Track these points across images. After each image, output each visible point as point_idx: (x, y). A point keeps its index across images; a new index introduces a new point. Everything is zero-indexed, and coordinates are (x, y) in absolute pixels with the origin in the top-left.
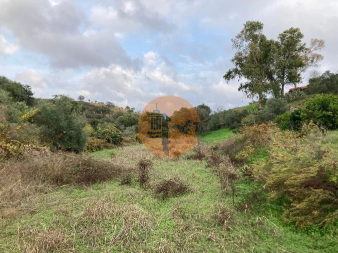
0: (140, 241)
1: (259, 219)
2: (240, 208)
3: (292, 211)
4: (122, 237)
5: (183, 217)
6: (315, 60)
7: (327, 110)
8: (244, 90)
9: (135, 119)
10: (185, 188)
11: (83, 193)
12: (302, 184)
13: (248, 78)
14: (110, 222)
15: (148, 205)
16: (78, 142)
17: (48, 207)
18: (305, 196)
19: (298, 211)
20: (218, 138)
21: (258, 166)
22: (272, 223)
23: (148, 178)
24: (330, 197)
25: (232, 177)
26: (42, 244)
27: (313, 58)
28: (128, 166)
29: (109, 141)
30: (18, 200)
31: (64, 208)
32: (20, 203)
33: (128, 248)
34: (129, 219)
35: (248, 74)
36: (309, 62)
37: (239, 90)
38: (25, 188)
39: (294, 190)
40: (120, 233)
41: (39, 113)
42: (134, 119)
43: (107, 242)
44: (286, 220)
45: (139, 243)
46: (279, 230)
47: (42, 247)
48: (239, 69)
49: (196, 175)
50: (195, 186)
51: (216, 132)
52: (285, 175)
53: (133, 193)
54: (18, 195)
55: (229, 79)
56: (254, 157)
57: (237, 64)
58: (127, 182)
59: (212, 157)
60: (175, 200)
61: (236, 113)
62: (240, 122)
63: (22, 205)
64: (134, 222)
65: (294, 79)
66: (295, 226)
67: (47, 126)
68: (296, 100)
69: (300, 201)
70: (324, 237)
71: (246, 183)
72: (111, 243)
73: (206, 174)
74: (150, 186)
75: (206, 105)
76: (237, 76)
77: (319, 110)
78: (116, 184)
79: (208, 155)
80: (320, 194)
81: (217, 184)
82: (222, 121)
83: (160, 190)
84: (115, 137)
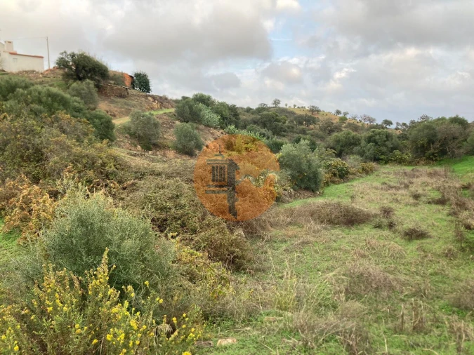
5: (424, 251)
10: (425, 234)
11: (352, 232)
15: (399, 243)
29: (335, 175)
42: (353, 137)
49: (436, 224)
50: (433, 233)
53: (386, 235)
58: (379, 226)
73: (445, 223)
74: (396, 230)
75: (461, 116)
78: (371, 227)
81: (452, 233)
83: (406, 234)
84: (342, 170)
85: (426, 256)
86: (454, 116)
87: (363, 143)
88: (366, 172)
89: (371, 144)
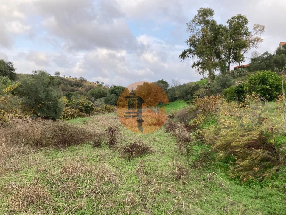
0: (109, 194)
1: (209, 175)
2: (194, 166)
3: (236, 168)
4: (95, 191)
5: (146, 174)
6: (256, 42)
7: (266, 85)
8: (197, 68)
9: (104, 92)
10: (147, 150)
11: (60, 154)
12: (246, 145)
13: (200, 57)
14: (83, 178)
15: (116, 164)
16: (55, 112)
17: (30, 167)
18: (248, 155)
19: (241, 168)
20: (174, 108)
21: (209, 131)
22: (220, 178)
23: (116, 141)
24: (268, 156)
25: (187, 140)
26: (25, 198)
27: (255, 40)
28: (99, 132)
29: (81, 110)
30: (3, 161)
31: (43, 167)
32: (5, 163)
33: (99, 200)
34: (100, 175)
35: (200, 54)
36: (251, 44)
37: (192, 67)
38: (9, 150)
39: (238, 150)
40: (92, 188)
41: (21, 86)
43: (81, 195)
44: (231, 175)
45: (109, 196)
46: (226, 183)
47: (25, 200)
48: (193, 49)
49: (157, 139)
50: (155, 148)
51: (173, 103)
52: (231, 138)
53: (103, 154)
54: (3, 156)
55: (184, 58)
56: (205, 124)
57: (191, 45)
58: (98, 145)
59: (169, 124)
60: (139, 159)
61: (190, 87)
62: (192, 95)
63: (7, 164)
64: (105, 178)
65: (238, 58)
66: (239, 180)
67: (28, 97)
68: (240, 76)
69: (243, 159)
70: (263, 189)
71: (199, 145)
72: (84, 196)
73: (165, 138)
74: (117, 148)
75: (164, 80)
76: (191, 56)
77: (259, 84)
78: (89, 146)
79: (166, 122)
80: (260, 153)
81: (174, 146)
82: (178, 93)
83: (127, 151)
84: (87, 107)
85: (149, 183)
86: (161, 80)
87: (108, 94)
88: (108, 111)
89: (113, 94)
